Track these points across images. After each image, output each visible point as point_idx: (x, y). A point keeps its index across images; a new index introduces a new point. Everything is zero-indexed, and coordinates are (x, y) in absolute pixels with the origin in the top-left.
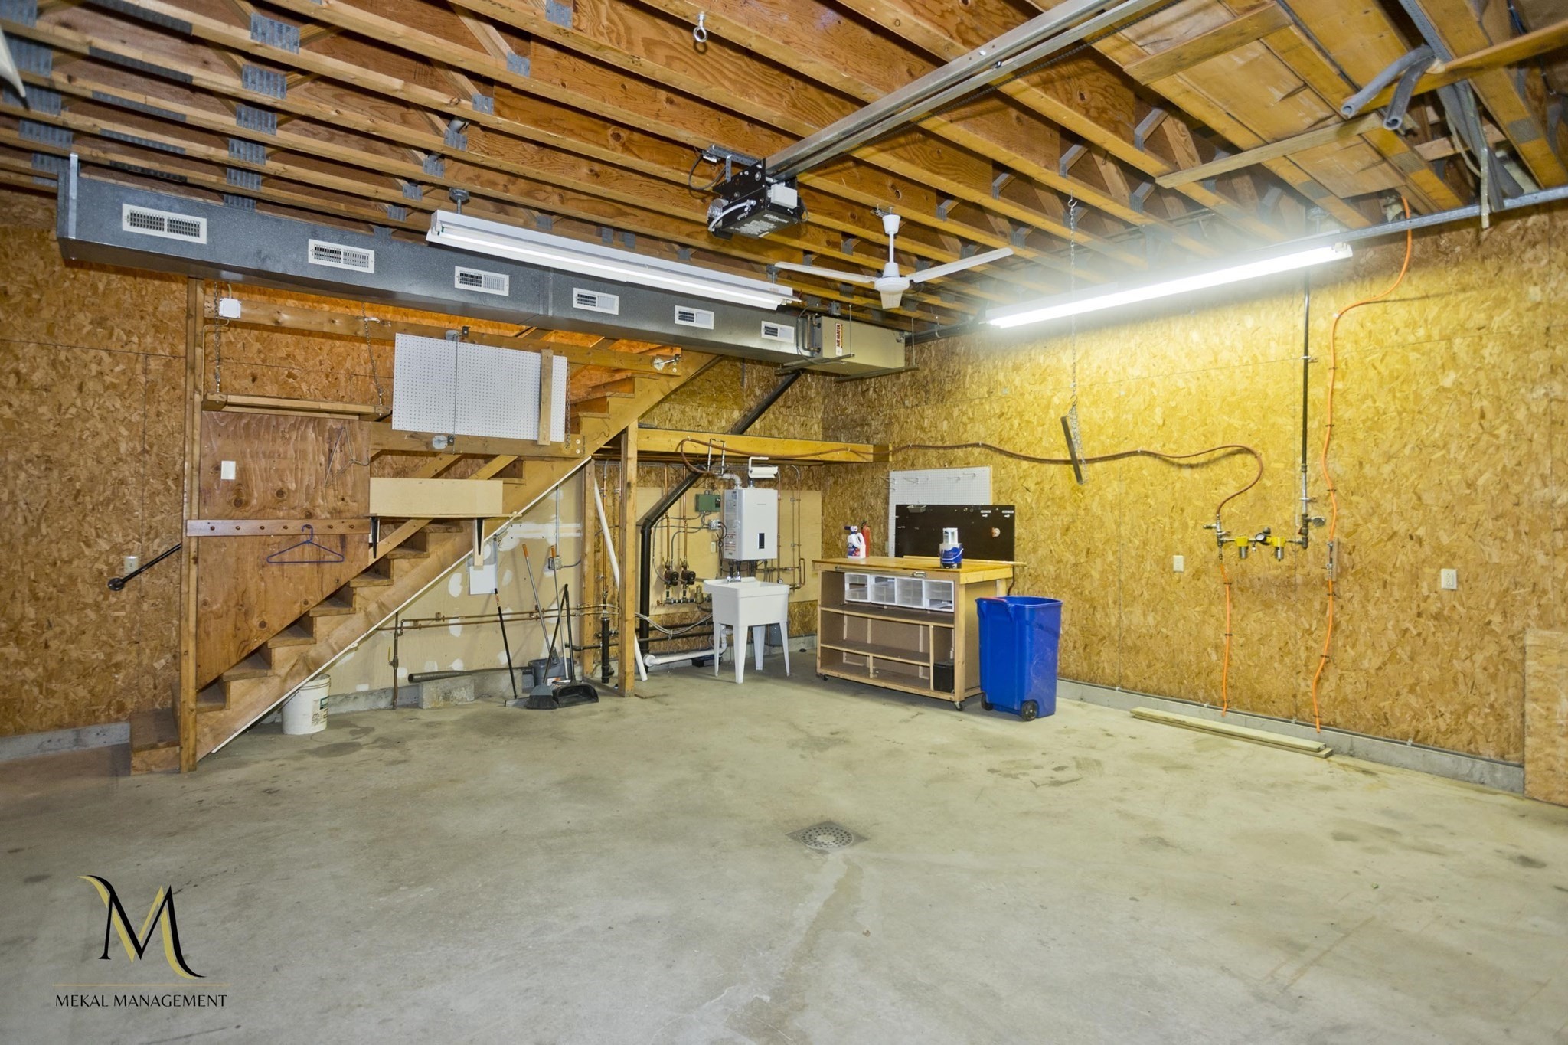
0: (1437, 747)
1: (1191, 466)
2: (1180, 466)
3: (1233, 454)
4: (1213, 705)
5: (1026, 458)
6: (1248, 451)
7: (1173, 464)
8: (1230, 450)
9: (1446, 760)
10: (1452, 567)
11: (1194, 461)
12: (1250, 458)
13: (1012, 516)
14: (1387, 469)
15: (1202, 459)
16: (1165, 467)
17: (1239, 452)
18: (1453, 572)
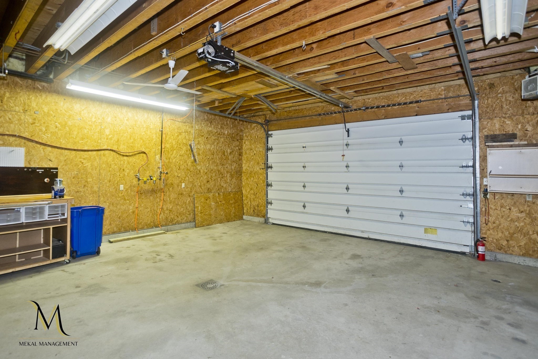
0: (181, 223)
1: (127, 156)
2: (123, 156)
3: (140, 153)
4: (132, 230)
5: (49, 146)
6: (144, 153)
7: (121, 155)
8: (139, 152)
9: (183, 225)
10: (184, 183)
11: (127, 154)
12: (144, 155)
13: (57, 172)
14: (174, 160)
15: (130, 154)
16: (118, 156)
17: (142, 153)
18: (184, 184)
